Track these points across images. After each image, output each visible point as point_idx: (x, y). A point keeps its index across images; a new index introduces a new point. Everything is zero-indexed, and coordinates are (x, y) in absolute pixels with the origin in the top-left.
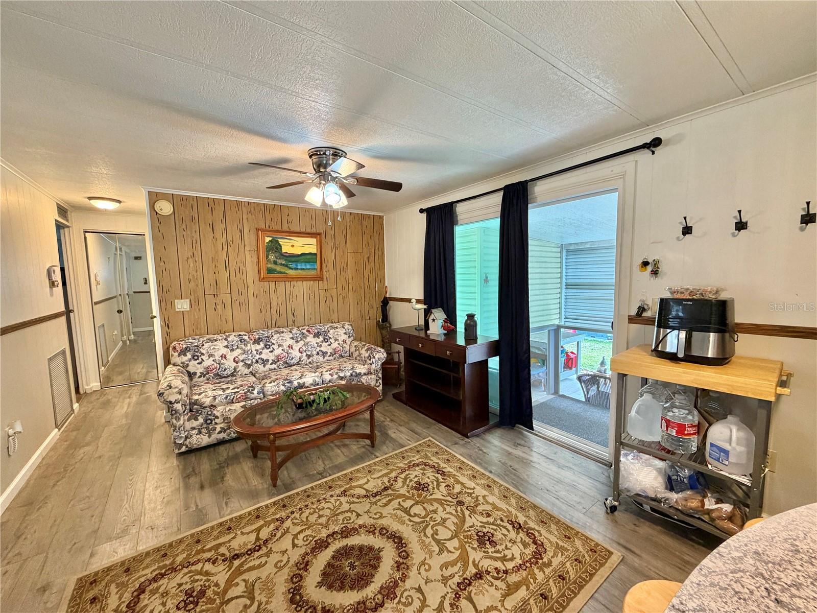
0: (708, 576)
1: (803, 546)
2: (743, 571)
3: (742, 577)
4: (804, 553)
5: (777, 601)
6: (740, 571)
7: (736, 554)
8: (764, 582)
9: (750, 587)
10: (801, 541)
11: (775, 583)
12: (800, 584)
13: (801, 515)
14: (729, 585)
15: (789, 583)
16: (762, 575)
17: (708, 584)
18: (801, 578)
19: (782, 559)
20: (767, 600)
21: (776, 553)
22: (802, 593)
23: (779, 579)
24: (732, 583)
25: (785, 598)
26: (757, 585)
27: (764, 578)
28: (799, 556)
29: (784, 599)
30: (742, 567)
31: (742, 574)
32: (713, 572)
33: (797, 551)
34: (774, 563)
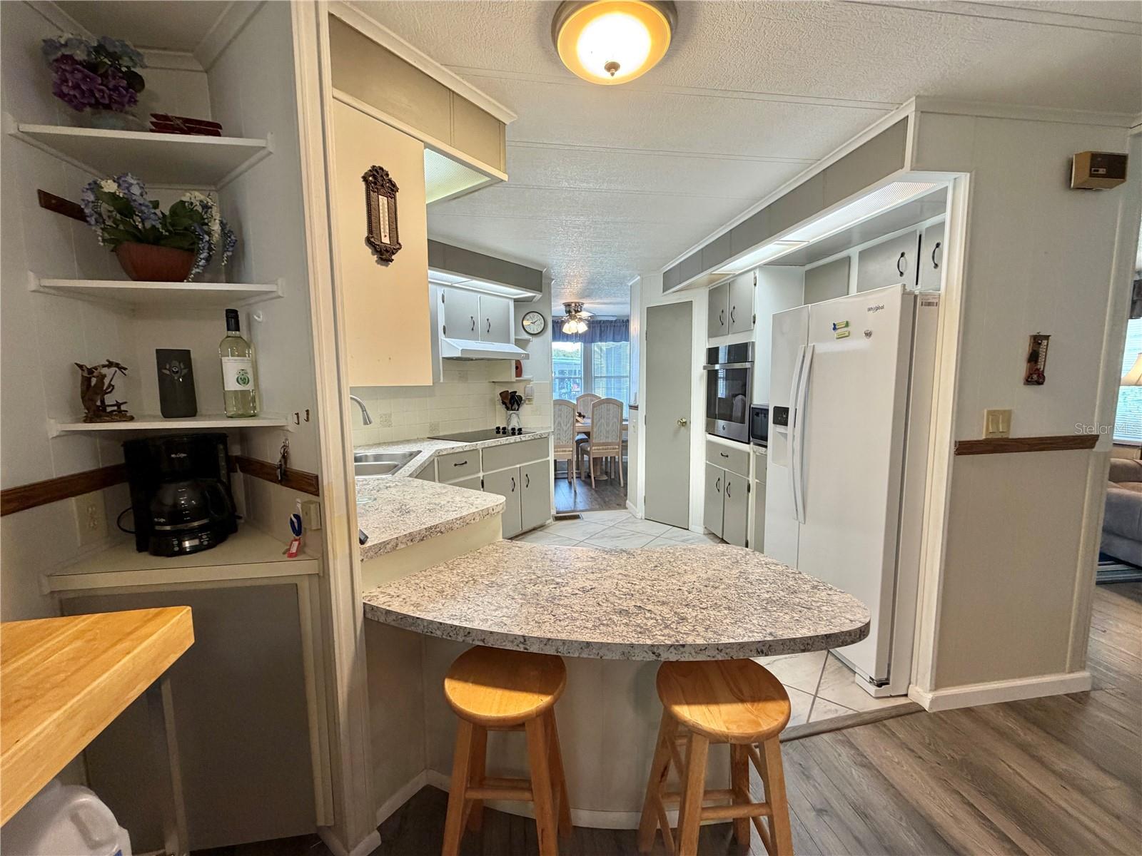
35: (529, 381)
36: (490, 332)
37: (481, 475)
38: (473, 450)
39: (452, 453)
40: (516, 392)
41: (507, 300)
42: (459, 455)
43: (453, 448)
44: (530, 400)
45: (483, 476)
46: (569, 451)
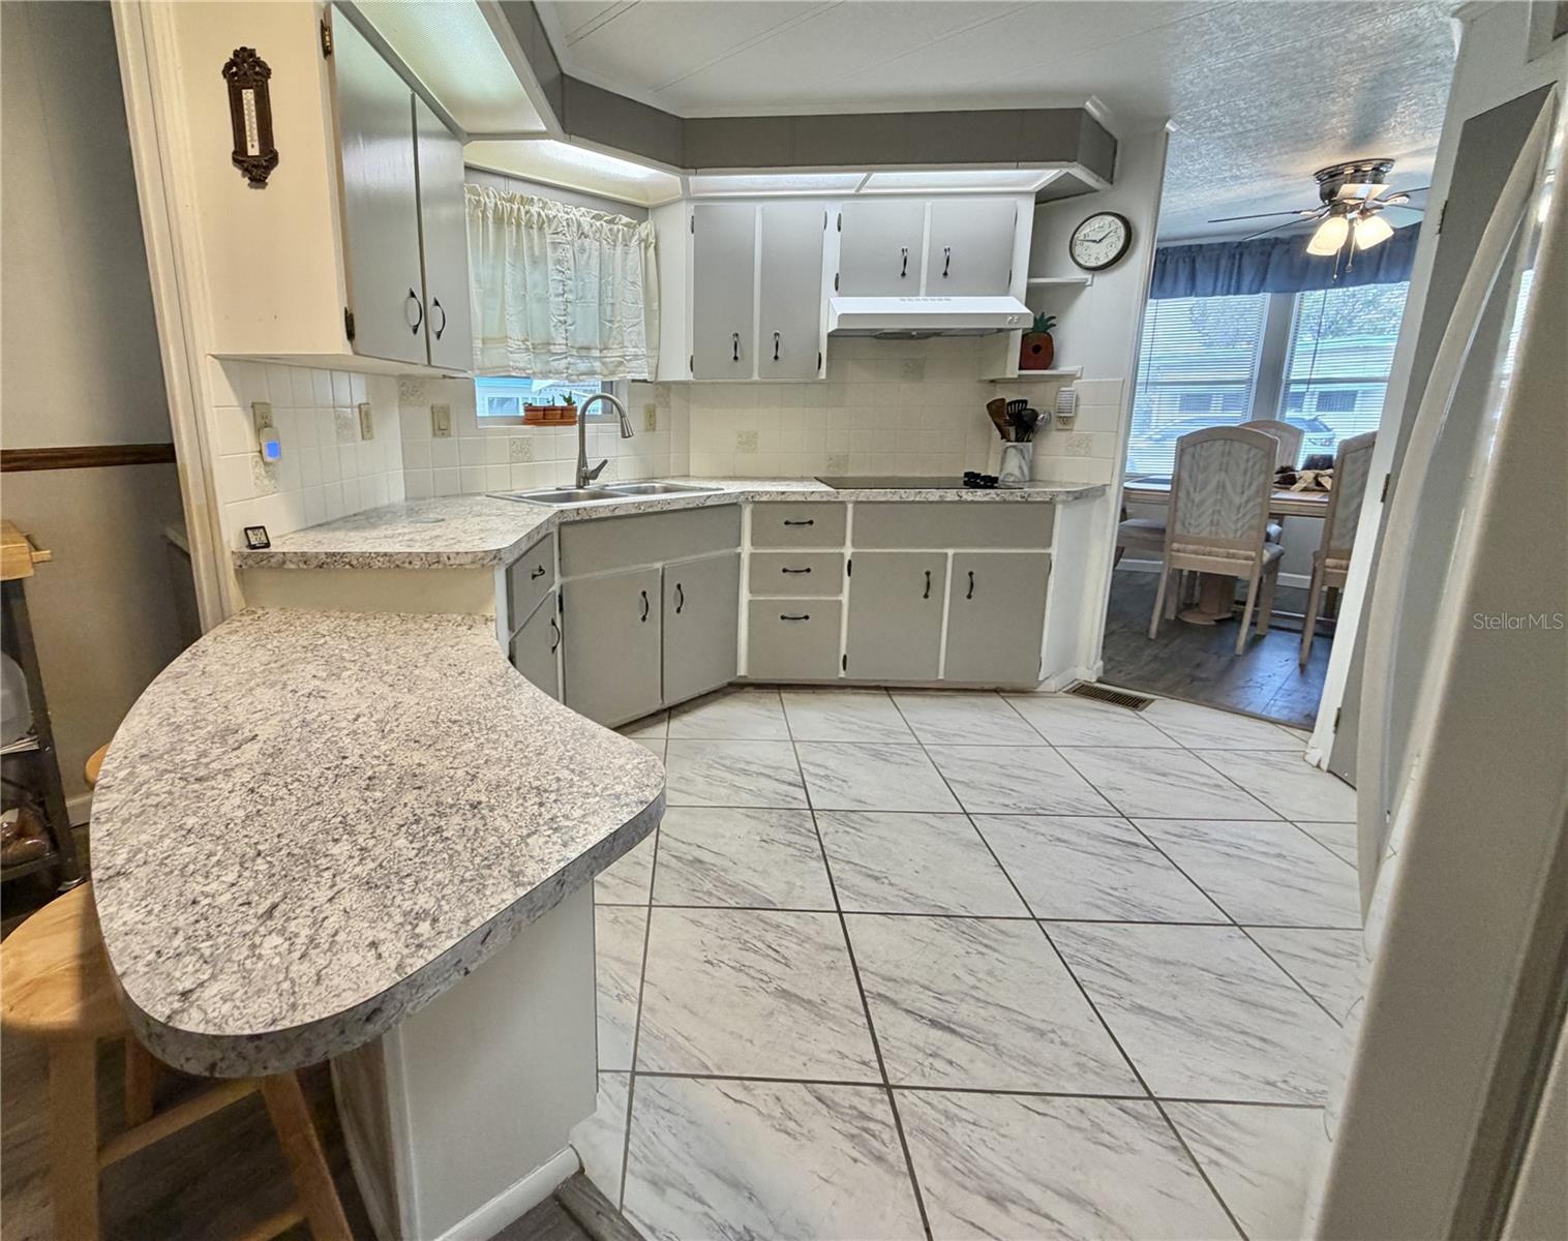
0: (112, 819)
1: (179, 719)
2: (145, 783)
3: (149, 788)
4: (185, 724)
5: (199, 780)
6: (142, 785)
7: (122, 774)
8: (173, 775)
9: (164, 790)
10: (174, 717)
11: (184, 768)
12: (205, 751)
13: (155, 694)
14: (143, 806)
15: (195, 757)
16: (166, 771)
17: (119, 825)
18: (201, 746)
19: (172, 743)
20: (190, 787)
21: (162, 741)
22: (212, 757)
23: (184, 761)
24: (144, 801)
25: (202, 772)
26: (170, 782)
27: (171, 772)
28: (183, 730)
29: (201, 774)
30: (141, 779)
31: (146, 786)
32: (114, 809)
33: (178, 726)
34: (167, 753)
35: (1071, 377)
36: (947, 273)
37: (848, 551)
38: (828, 502)
39: (781, 502)
40: (1025, 402)
41: (1012, 199)
42: (794, 506)
43: (783, 493)
44: (1066, 421)
45: (853, 554)
46: (1247, 558)
